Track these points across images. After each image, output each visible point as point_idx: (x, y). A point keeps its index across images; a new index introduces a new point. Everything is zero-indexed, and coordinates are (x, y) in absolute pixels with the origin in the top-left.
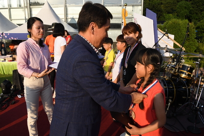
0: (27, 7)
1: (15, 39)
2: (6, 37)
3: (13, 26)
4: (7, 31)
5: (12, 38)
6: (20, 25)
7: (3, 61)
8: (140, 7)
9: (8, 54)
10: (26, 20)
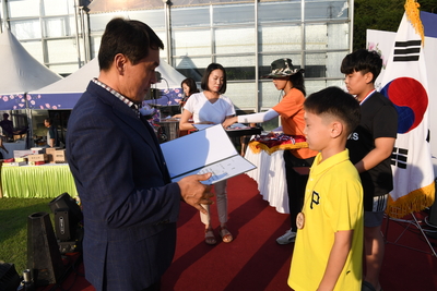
0: (82, 36)
1: (55, 108)
2: (33, 103)
5: (48, 106)
8: (346, 25)
10: (80, 63)
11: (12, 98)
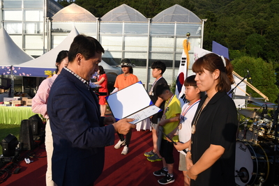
0: (47, 34)
1: (28, 75)
2: (15, 72)
3: (27, 59)
4: (18, 64)
5: (24, 74)
6: (35, 57)
7: (7, 105)
8: (199, 39)
9: (16, 96)
10: (44, 50)
11: (3, 68)
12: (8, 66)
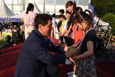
0: (22, 4)
1: (14, 21)
2: (9, 20)
5: (13, 21)
7: (6, 32)
10: (21, 11)
11: (4, 18)
12: (6, 17)
